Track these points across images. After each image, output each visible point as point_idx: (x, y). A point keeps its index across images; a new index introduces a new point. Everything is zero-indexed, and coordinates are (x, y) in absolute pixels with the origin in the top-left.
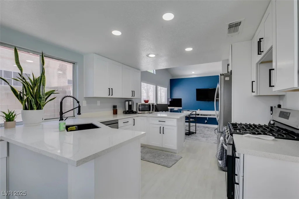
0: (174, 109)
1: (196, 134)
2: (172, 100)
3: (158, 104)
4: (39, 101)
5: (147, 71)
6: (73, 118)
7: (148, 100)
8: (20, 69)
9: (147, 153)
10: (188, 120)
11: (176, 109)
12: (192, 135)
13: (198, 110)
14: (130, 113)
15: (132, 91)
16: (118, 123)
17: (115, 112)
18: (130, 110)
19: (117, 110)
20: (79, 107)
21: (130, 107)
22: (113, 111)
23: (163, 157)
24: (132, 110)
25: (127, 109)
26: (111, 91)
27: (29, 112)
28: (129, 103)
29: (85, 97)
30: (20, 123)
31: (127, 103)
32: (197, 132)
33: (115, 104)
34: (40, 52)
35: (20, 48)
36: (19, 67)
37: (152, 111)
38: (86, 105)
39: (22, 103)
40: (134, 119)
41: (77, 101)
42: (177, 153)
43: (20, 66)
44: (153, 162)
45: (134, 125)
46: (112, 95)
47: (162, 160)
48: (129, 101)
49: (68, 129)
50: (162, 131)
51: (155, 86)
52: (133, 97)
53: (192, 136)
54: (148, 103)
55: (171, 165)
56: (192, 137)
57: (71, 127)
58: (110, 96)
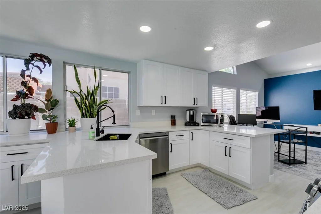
0: (266, 122)
1: (307, 164)
2: (267, 108)
3: (241, 114)
4: (92, 110)
5: (218, 71)
6: (128, 127)
7: (217, 109)
8: (78, 83)
9: (206, 178)
10: (288, 141)
11: (270, 122)
12: (298, 165)
13: (318, 125)
14: (191, 125)
15: (194, 98)
16: (168, 136)
17: (174, 123)
18: (192, 121)
19: (175, 120)
20: (114, 116)
21: (192, 117)
22: (171, 121)
23: (225, 190)
24: (194, 121)
25: (188, 120)
26: (164, 99)
27: (85, 119)
28: (190, 113)
29: (139, 107)
30: (79, 129)
31: (188, 112)
32: (308, 161)
33: (173, 114)
34: (93, 66)
35: (77, 64)
36: (77, 82)
37: (220, 123)
38: (139, 115)
39: (80, 111)
40: (192, 133)
41: (112, 110)
42: (253, 189)
43: (79, 80)
44: (206, 194)
45: (192, 140)
46: (165, 103)
47: (221, 194)
48: (189, 110)
49: (110, 137)
50: (228, 152)
51: (235, 91)
52: (195, 106)
53: (296, 167)
54: (217, 112)
55: (230, 205)
56: (294, 169)
57: (112, 136)
58: (164, 105)
